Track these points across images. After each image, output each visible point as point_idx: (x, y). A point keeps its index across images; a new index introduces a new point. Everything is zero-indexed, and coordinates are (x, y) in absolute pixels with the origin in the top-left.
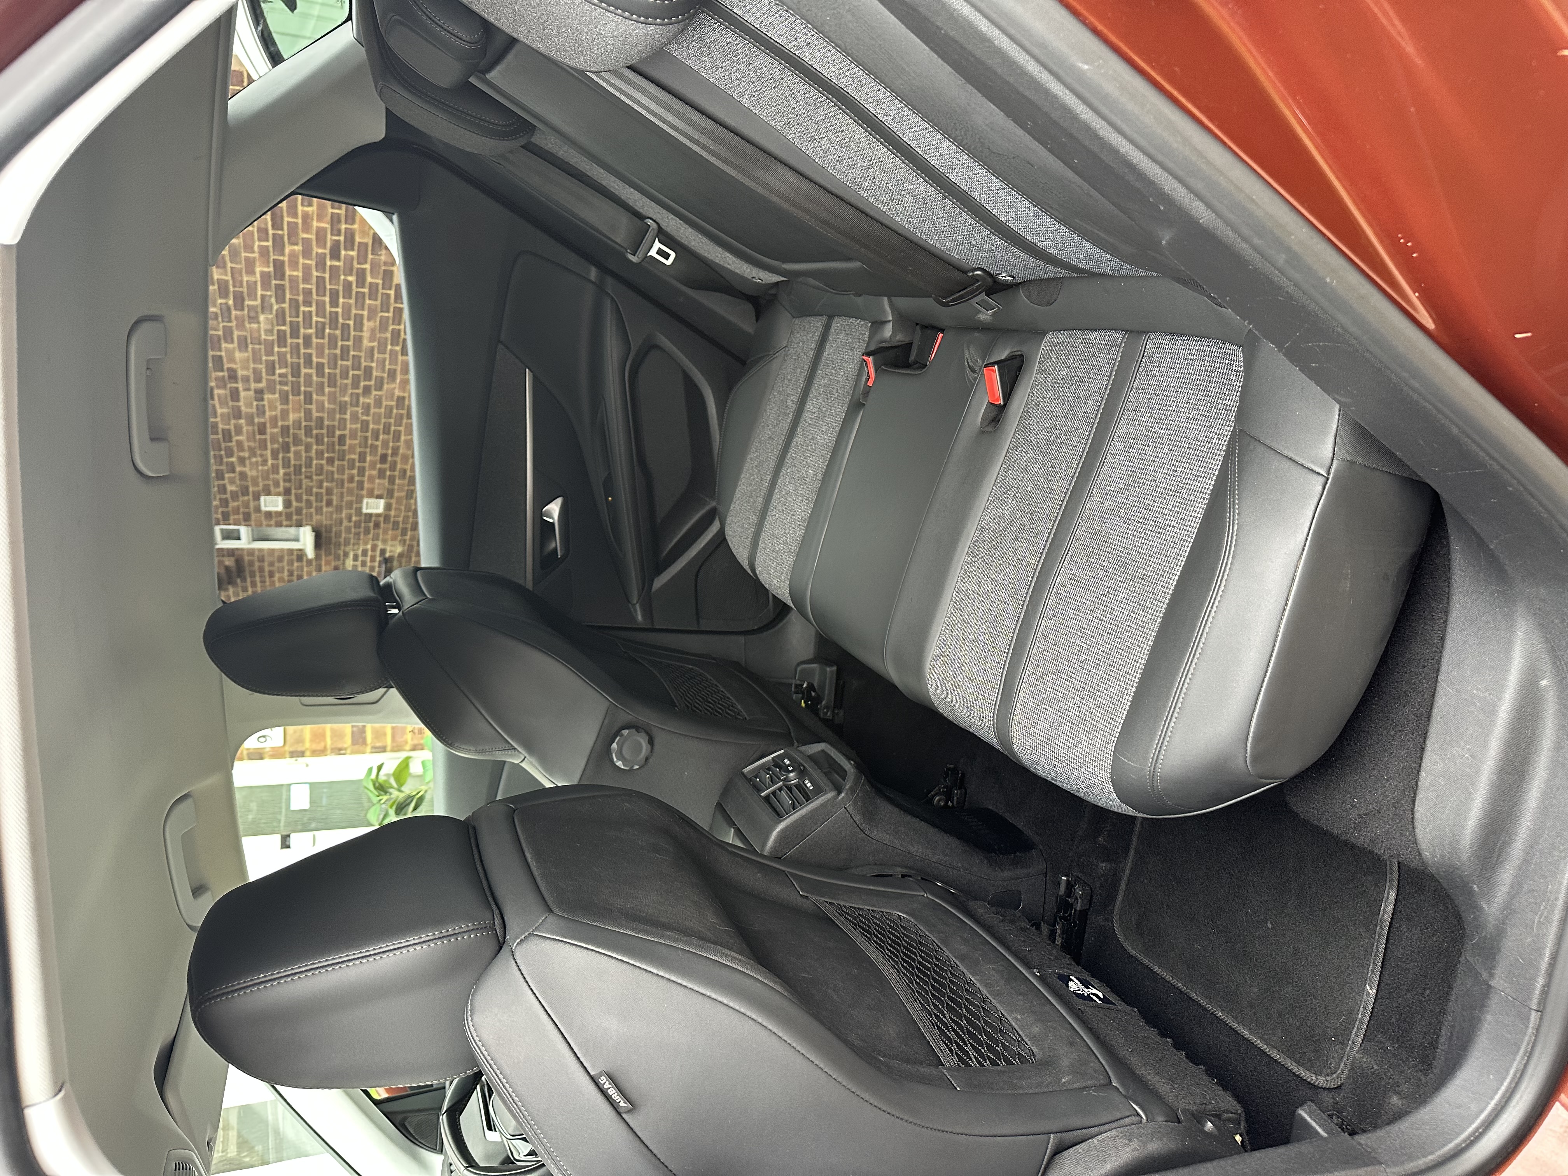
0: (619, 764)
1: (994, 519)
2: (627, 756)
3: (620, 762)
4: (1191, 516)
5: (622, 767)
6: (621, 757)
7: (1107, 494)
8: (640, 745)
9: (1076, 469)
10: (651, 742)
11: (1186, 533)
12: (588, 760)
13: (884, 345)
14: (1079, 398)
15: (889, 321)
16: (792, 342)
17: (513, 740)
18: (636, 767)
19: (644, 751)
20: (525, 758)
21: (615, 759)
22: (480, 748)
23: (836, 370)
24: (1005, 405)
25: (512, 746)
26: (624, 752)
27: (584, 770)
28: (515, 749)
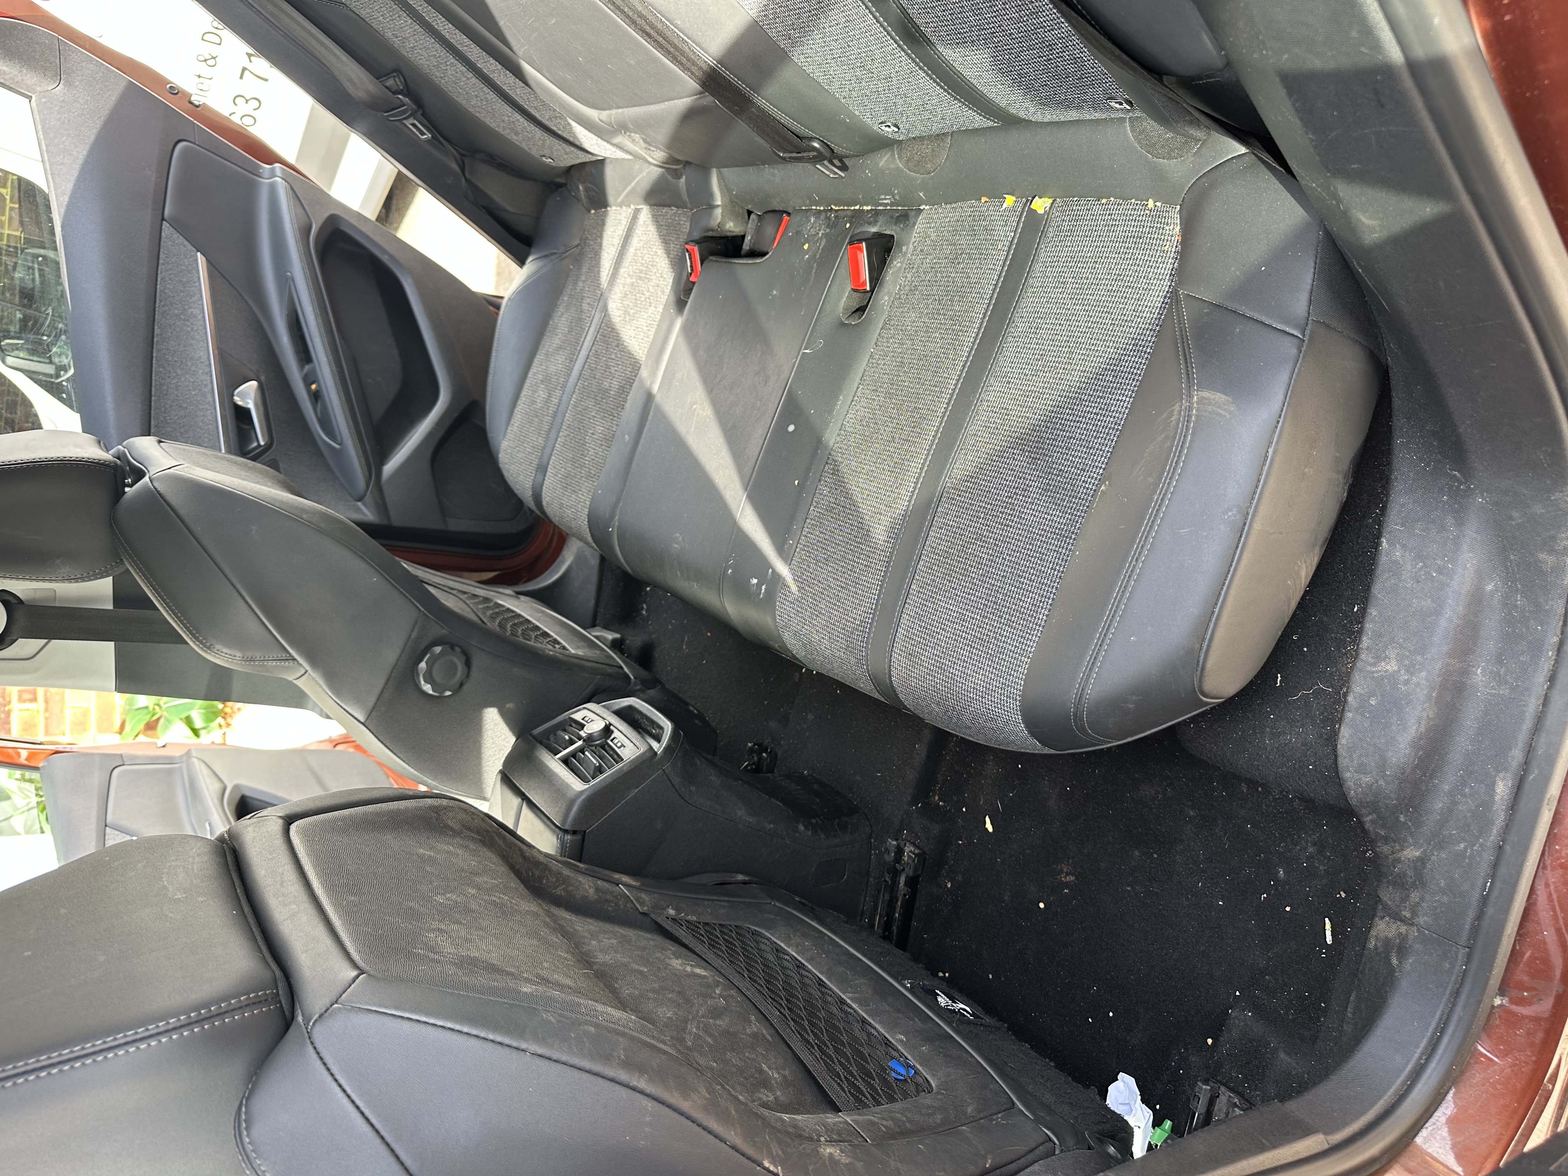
0: (427, 688)
1: (861, 421)
2: (438, 679)
3: (429, 686)
4: (1118, 400)
5: (431, 692)
6: (429, 679)
7: (1009, 382)
8: (455, 667)
9: (968, 357)
10: (468, 664)
11: (1112, 420)
12: (388, 680)
13: (710, 234)
14: (969, 277)
15: (718, 206)
16: (587, 238)
17: (292, 648)
18: (448, 693)
19: (459, 674)
20: (306, 671)
21: (423, 682)
22: (249, 654)
23: (647, 267)
24: (872, 291)
25: (290, 654)
26: (434, 673)
27: (382, 692)
28: (294, 659)
